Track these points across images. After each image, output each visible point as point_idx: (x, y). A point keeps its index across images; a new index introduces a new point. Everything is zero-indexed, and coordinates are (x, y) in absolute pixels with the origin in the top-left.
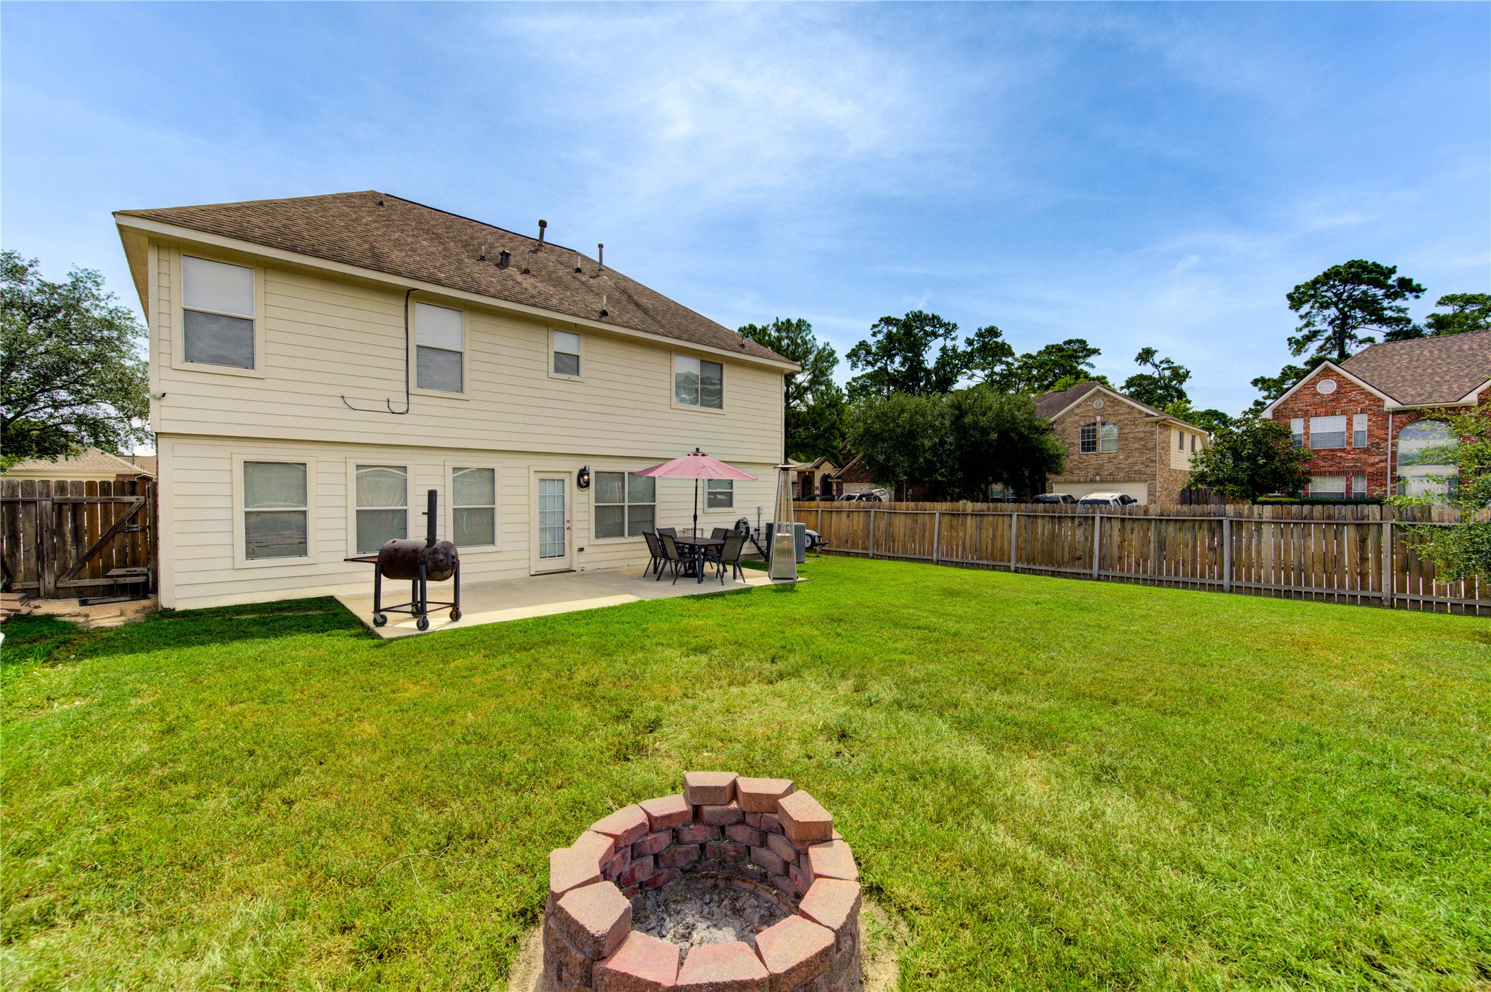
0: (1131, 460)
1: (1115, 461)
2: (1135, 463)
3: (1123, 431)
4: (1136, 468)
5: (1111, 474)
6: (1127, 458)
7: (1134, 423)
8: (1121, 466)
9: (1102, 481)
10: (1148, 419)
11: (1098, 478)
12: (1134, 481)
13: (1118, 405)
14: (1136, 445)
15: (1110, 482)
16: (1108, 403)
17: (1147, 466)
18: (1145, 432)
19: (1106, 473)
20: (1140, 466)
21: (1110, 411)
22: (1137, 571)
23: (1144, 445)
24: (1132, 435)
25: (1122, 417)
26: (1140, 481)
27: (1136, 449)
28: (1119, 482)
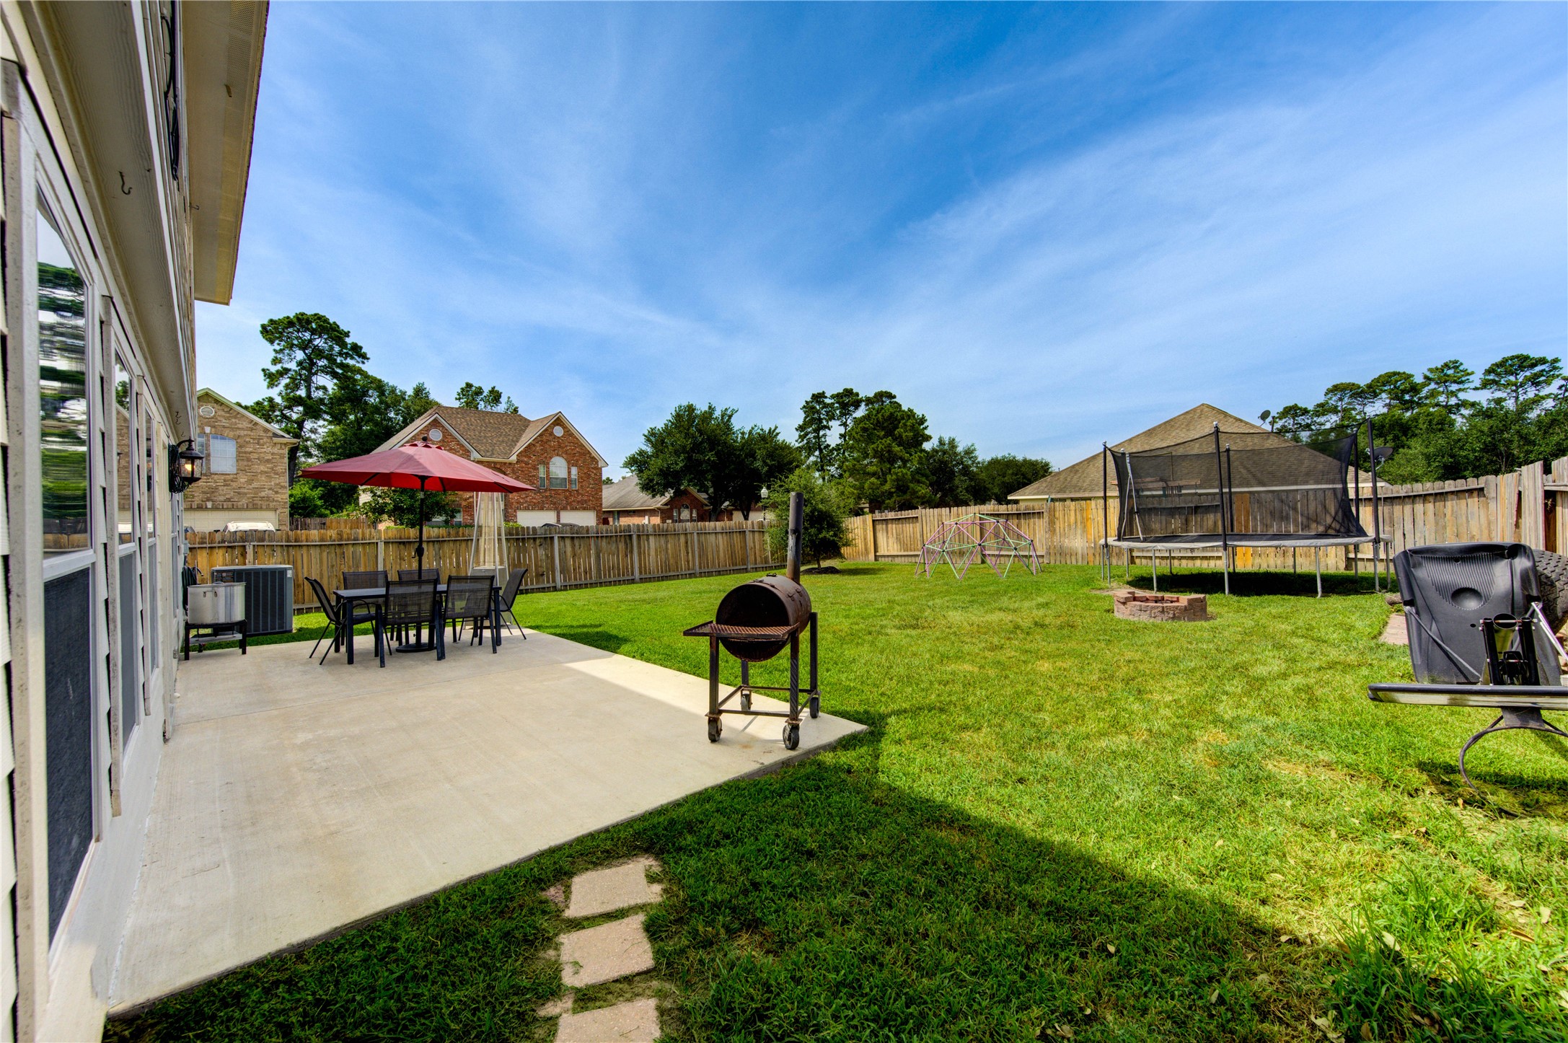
0: (255, 485)
1: (234, 484)
2: (261, 489)
3: (243, 450)
4: (263, 494)
5: (228, 500)
6: (250, 481)
7: (258, 441)
8: (242, 490)
9: (215, 508)
10: (276, 440)
11: (209, 505)
12: (261, 509)
13: (235, 417)
14: (262, 468)
15: (228, 509)
16: (221, 413)
17: (277, 492)
18: (273, 454)
19: (222, 498)
20: (267, 492)
21: (225, 423)
22: (586, 579)
23: (272, 469)
24: (256, 456)
25: (242, 433)
26: (268, 509)
27: (262, 473)
28: (238, 509)
